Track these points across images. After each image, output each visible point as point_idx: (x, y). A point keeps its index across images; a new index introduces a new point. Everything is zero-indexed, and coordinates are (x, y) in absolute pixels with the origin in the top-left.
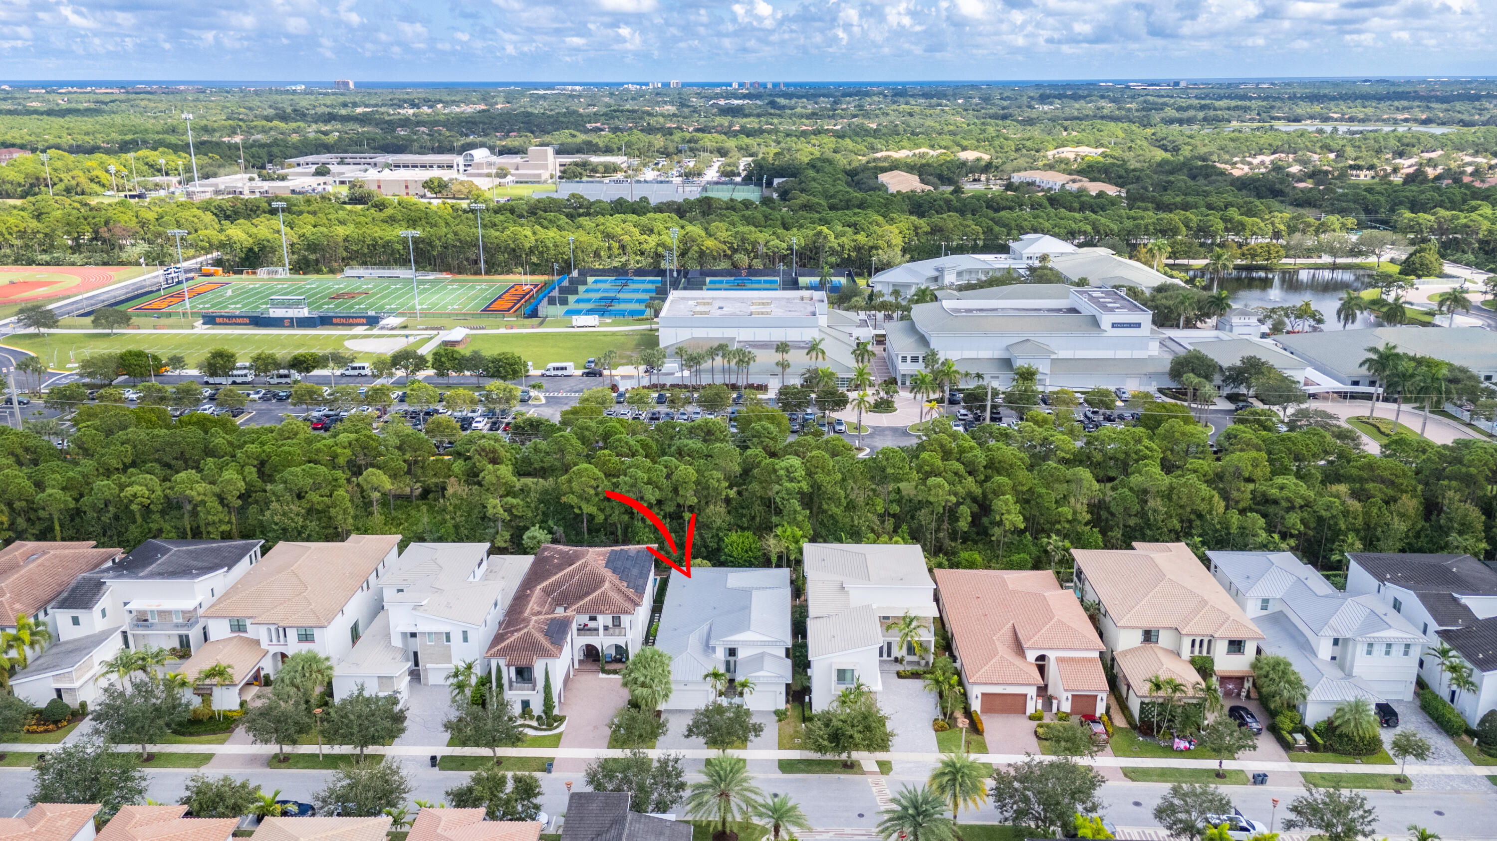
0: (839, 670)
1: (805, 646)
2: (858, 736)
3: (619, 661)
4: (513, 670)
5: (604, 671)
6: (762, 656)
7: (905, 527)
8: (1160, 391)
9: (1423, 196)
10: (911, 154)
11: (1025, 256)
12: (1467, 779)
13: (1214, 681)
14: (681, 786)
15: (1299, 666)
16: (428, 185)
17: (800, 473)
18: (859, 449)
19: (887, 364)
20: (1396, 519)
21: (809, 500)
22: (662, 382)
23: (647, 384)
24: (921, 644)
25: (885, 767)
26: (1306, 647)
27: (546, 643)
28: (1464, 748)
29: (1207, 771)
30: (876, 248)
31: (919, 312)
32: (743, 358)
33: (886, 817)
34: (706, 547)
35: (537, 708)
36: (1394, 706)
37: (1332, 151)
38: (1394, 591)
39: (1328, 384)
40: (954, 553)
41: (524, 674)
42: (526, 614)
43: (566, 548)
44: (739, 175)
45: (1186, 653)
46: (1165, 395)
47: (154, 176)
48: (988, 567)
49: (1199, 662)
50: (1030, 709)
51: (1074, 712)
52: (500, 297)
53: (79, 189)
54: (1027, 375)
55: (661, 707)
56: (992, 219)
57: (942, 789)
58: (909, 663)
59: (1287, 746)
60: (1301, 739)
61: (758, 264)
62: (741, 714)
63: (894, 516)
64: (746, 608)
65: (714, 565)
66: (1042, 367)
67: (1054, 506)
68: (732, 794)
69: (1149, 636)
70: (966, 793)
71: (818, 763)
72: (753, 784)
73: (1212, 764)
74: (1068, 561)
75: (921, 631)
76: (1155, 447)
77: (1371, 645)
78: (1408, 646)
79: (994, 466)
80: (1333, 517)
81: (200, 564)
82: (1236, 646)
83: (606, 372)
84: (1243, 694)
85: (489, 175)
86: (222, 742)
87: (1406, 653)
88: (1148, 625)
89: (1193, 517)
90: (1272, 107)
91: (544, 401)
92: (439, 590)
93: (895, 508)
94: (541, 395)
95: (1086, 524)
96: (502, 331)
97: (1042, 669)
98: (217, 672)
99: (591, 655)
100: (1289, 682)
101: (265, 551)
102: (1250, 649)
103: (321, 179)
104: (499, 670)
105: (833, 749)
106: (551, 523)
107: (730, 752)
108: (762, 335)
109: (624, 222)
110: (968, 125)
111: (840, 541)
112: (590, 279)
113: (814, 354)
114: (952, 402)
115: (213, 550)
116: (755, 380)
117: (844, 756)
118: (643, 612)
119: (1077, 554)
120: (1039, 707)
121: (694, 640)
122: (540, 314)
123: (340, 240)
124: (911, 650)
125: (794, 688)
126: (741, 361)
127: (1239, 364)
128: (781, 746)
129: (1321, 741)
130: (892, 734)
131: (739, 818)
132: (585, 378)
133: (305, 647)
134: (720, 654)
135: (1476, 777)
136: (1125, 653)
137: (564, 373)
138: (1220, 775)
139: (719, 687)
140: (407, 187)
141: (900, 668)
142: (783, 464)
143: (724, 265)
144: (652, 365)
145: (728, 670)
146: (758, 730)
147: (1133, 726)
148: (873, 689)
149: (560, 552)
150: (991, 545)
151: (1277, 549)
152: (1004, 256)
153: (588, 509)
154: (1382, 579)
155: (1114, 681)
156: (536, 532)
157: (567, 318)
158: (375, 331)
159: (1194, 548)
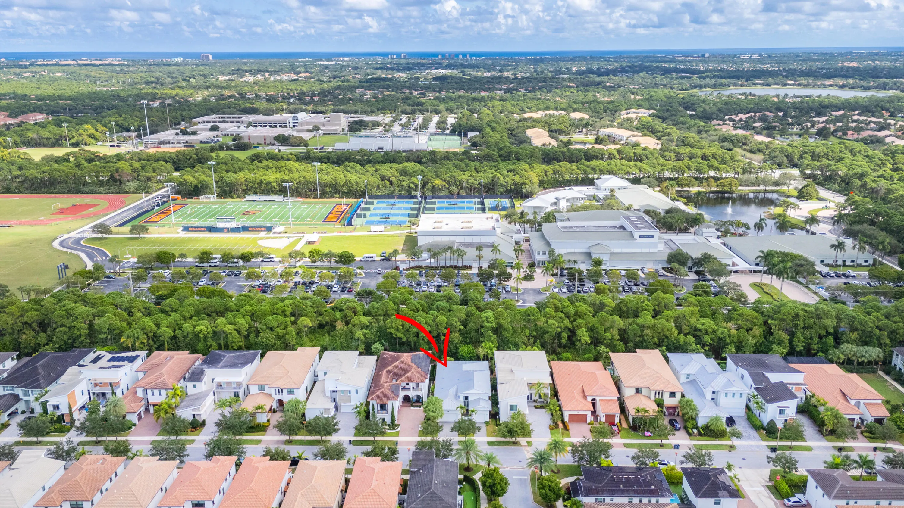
0: (511, 405)
1: (496, 395)
2: (519, 431)
3: (419, 402)
4: (379, 405)
5: (413, 406)
6: (480, 399)
7: (538, 342)
8: (663, 268)
10: (544, 114)
11: (602, 188)
12: (758, 447)
13: (665, 410)
14: (451, 450)
15: (697, 402)
16: (277, 138)
17: (492, 319)
18: (517, 301)
19: (530, 253)
20: (750, 338)
21: (497, 330)
22: (421, 265)
23: (413, 266)
24: (544, 394)
25: (529, 443)
26: (702, 395)
27: (392, 395)
28: (761, 435)
29: (657, 444)
30: (525, 184)
31: (546, 227)
32: (460, 254)
33: (530, 460)
34: (451, 351)
35: (388, 420)
36: (734, 418)
37: (781, 111)
38: (742, 371)
39: (743, 266)
40: (560, 354)
41: (383, 407)
42: (382, 382)
43: (392, 353)
44: (448, 129)
45: (653, 397)
46: (665, 271)
47: (122, 132)
48: (575, 360)
49: (658, 402)
50: (589, 420)
51: (606, 421)
52: (330, 213)
54: (598, 263)
55: (438, 421)
56: (586, 166)
57: (551, 449)
58: (540, 402)
59: (690, 434)
60: (695, 431)
61: (463, 192)
62: (472, 423)
63: (533, 337)
64: (472, 380)
65: (455, 360)
66: (605, 258)
67: (603, 332)
68: (471, 452)
69: (638, 390)
70: (560, 451)
71: (503, 442)
72: (479, 449)
73: (658, 441)
74: (608, 358)
75: (544, 389)
76: (650, 304)
77: (726, 393)
78: (741, 394)
79: (578, 315)
80: (724, 337)
81: (240, 362)
82: (673, 394)
83: (393, 259)
84: (676, 414)
85: (308, 130)
86: (264, 435)
87: (741, 397)
88: (638, 386)
89: (664, 337)
91: (364, 275)
92: (343, 373)
93: (534, 333)
94: (362, 272)
95: (617, 340)
96: (336, 234)
97: (594, 405)
98: (260, 407)
99: (407, 399)
100: (691, 409)
102: (678, 396)
103: (216, 133)
104: (373, 405)
105: (509, 436)
106: (383, 341)
107: (468, 438)
108: (469, 239)
109: (391, 168)
110: (578, 91)
111: (510, 349)
112: (376, 201)
113: (495, 251)
114: (562, 275)
115: (242, 355)
116: (466, 264)
117: (514, 439)
118: (427, 381)
119: (611, 355)
120: (592, 419)
121: (451, 393)
122: (353, 224)
123: (243, 181)
124: (540, 397)
125: (492, 413)
127: (700, 256)
128: (488, 436)
129: (702, 432)
130: (532, 430)
131: (475, 463)
132: (382, 262)
133: (291, 397)
134: (462, 399)
135: (762, 446)
136: (628, 398)
137: (372, 259)
138: (661, 446)
139: (462, 412)
140: (265, 139)
141: (536, 404)
142: (485, 315)
143: (445, 193)
144: (415, 255)
145: (465, 405)
146: (479, 429)
147: (630, 427)
148: (525, 413)
149: (391, 355)
150: (577, 350)
151: (698, 352)
152: (591, 187)
153: (399, 335)
154: (737, 365)
155: (623, 410)
156: (377, 346)
157: (368, 226)
158: (271, 235)
159: (662, 352)
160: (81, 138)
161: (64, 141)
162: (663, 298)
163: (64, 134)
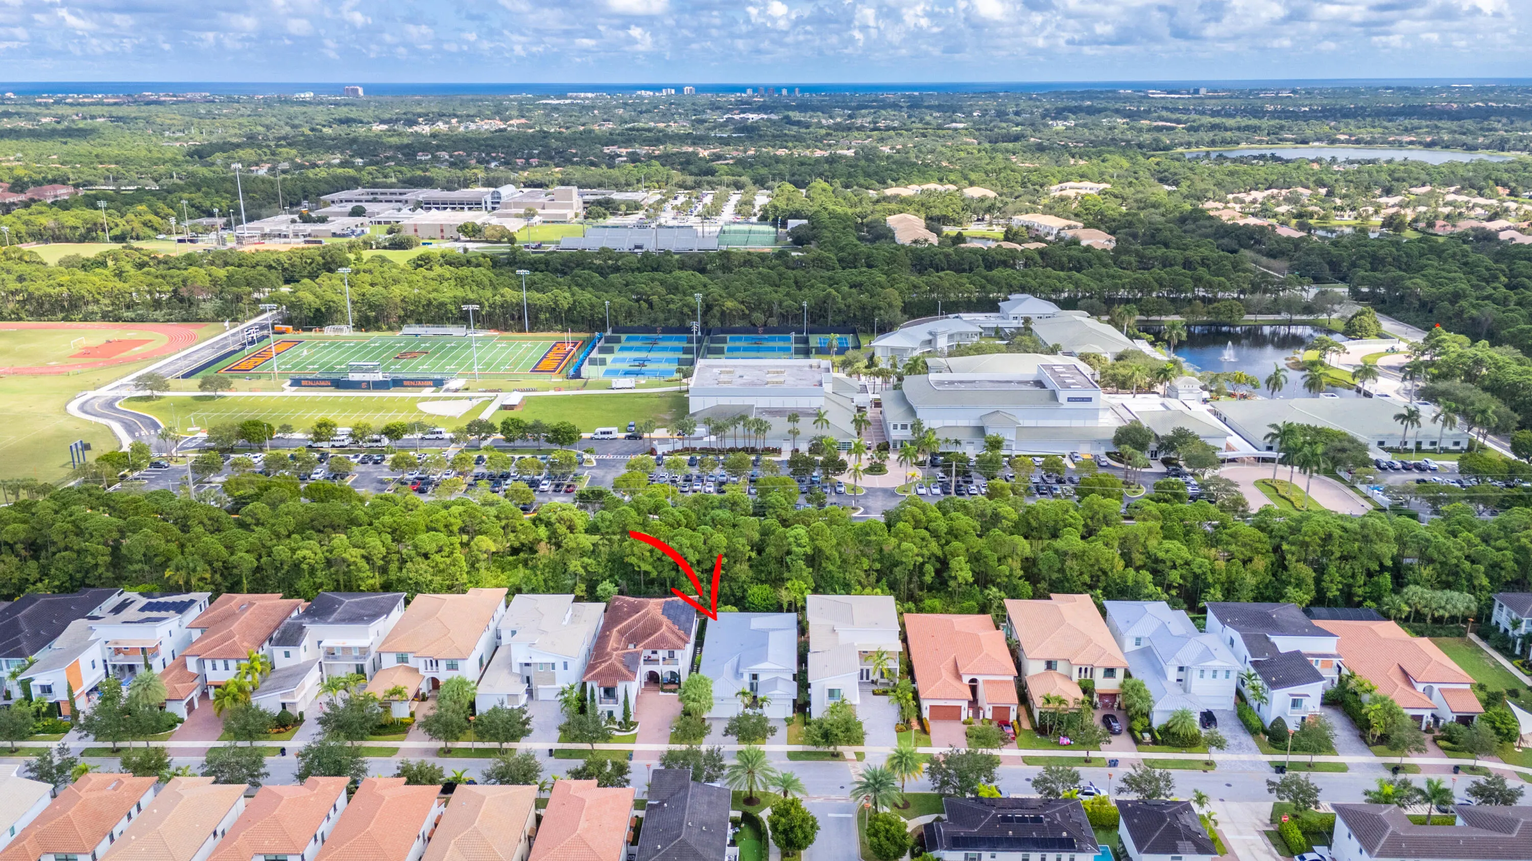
0: (830, 690)
1: (806, 672)
2: (841, 735)
3: (674, 683)
4: (602, 689)
5: (663, 690)
6: (776, 679)
7: (884, 580)
8: (1108, 454)
9: (1382, 252)
10: (920, 189)
11: (1011, 317)
12: (1254, 763)
13: (1096, 699)
14: (722, 767)
15: (1151, 685)
16: (463, 229)
17: (805, 540)
18: (855, 509)
19: (881, 426)
20: (1249, 576)
21: (813, 560)
22: (693, 446)
23: (680, 448)
24: (889, 671)
25: (860, 756)
26: (1161, 673)
27: (625, 671)
28: (1260, 744)
29: (1078, 758)
30: (879, 308)
31: (910, 382)
32: (761, 427)
33: (857, 786)
34: (734, 595)
35: (618, 716)
36: (1215, 714)
37: (1324, 186)
38: (1231, 632)
39: (1245, 450)
40: (921, 601)
41: (609, 692)
42: (609, 650)
43: (631, 599)
44: (755, 215)
45: (1075, 676)
46: (1111, 458)
47: (200, 217)
48: (947, 612)
49: (1084, 684)
50: (964, 717)
51: (994, 719)
52: (544, 357)
53: (134, 234)
54: (995, 444)
55: (705, 716)
56: (985, 278)
57: (893, 767)
58: (882, 684)
59: (1137, 742)
60: (1147, 736)
61: (773, 322)
62: (762, 720)
63: (877, 571)
64: (765, 645)
65: (740, 611)
66: (1008, 435)
67: (996, 564)
68: (756, 771)
69: (1050, 665)
70: (909, 770)
71: (814, 753)
72: (770, 765)
73: (1083, 754)
74: (1003, 608)
75: (889, 661)
76: (1078, 516)
77: (1202, 671)
78: (1228, 672)
79: (953, 533)
80: (1204, 573)
81: (368, 612)
82: (1110, 672)
83: (646, 435)
84: (1115, 706)
85: (518, 216)
86: (403, 740)
87: (1227, 677)
88: (1050, 657)
89: (1100, 573)
90: (1282, 128)
91: (595, 464)
92: (544, 632)
93: (878, 565)
94: (593, 458)
95: (1020, 578)
96: (551, 393)
97: (974, 689)
98: (397, 692)
99: (653, 678)
100: (1140, 698)
101: (407, 602)
102: (1120, 674)
103: (359, 220)
104: (592, 689)
105: (824, 744)
106: (616, 577)
107: (753, 746)
108: (777, 403)
109: (653, 280)
110: (979, 151)
111: (834, 592)
112: (624, 337)
113: (819, 423)
114: (934, 464)
115: (373, 601)
116: (771, 444)
117: (832, 749)
118: (690, 648)
119: (1009, 603)
120: (971, 715)
121: (728, 668)
122: (583, 375)
123: (398, 300)
124: (882, 675)
125: (799, 702)
126: (758, 430)
127: (1171, 434)
128: (789, 743)
129: (1159, 738)
130: (865, 734)
131: (762, 789)
132: (628, 441)
133: (453, 674)
134: (747, 678)
135: (1261, 762)
136: (1033, 677)
137: (610, 436)
138: (1086, 761)
139: (746, 701)
140: (442, 231)
141: (875, 688)
142: (793, 533)
143: (742, 323)
144: (684, 429)
145: (752, 689)
146: (773, 731)
147: (1035, 729)
148: (854, 703)
149: (628, 603)
150: (950, 594)
151: (1158, 599)
152: (992, 314)
153: (645, 567)
154: (1224, 623)
155: (1024, 698)
156: (607, 586)
157: (607, 378)
158: (441, 394)
159: (1095, 598)
160: (128, 228)
161: (99, 233)
162: (1100, 506)
163: (101, 221)
